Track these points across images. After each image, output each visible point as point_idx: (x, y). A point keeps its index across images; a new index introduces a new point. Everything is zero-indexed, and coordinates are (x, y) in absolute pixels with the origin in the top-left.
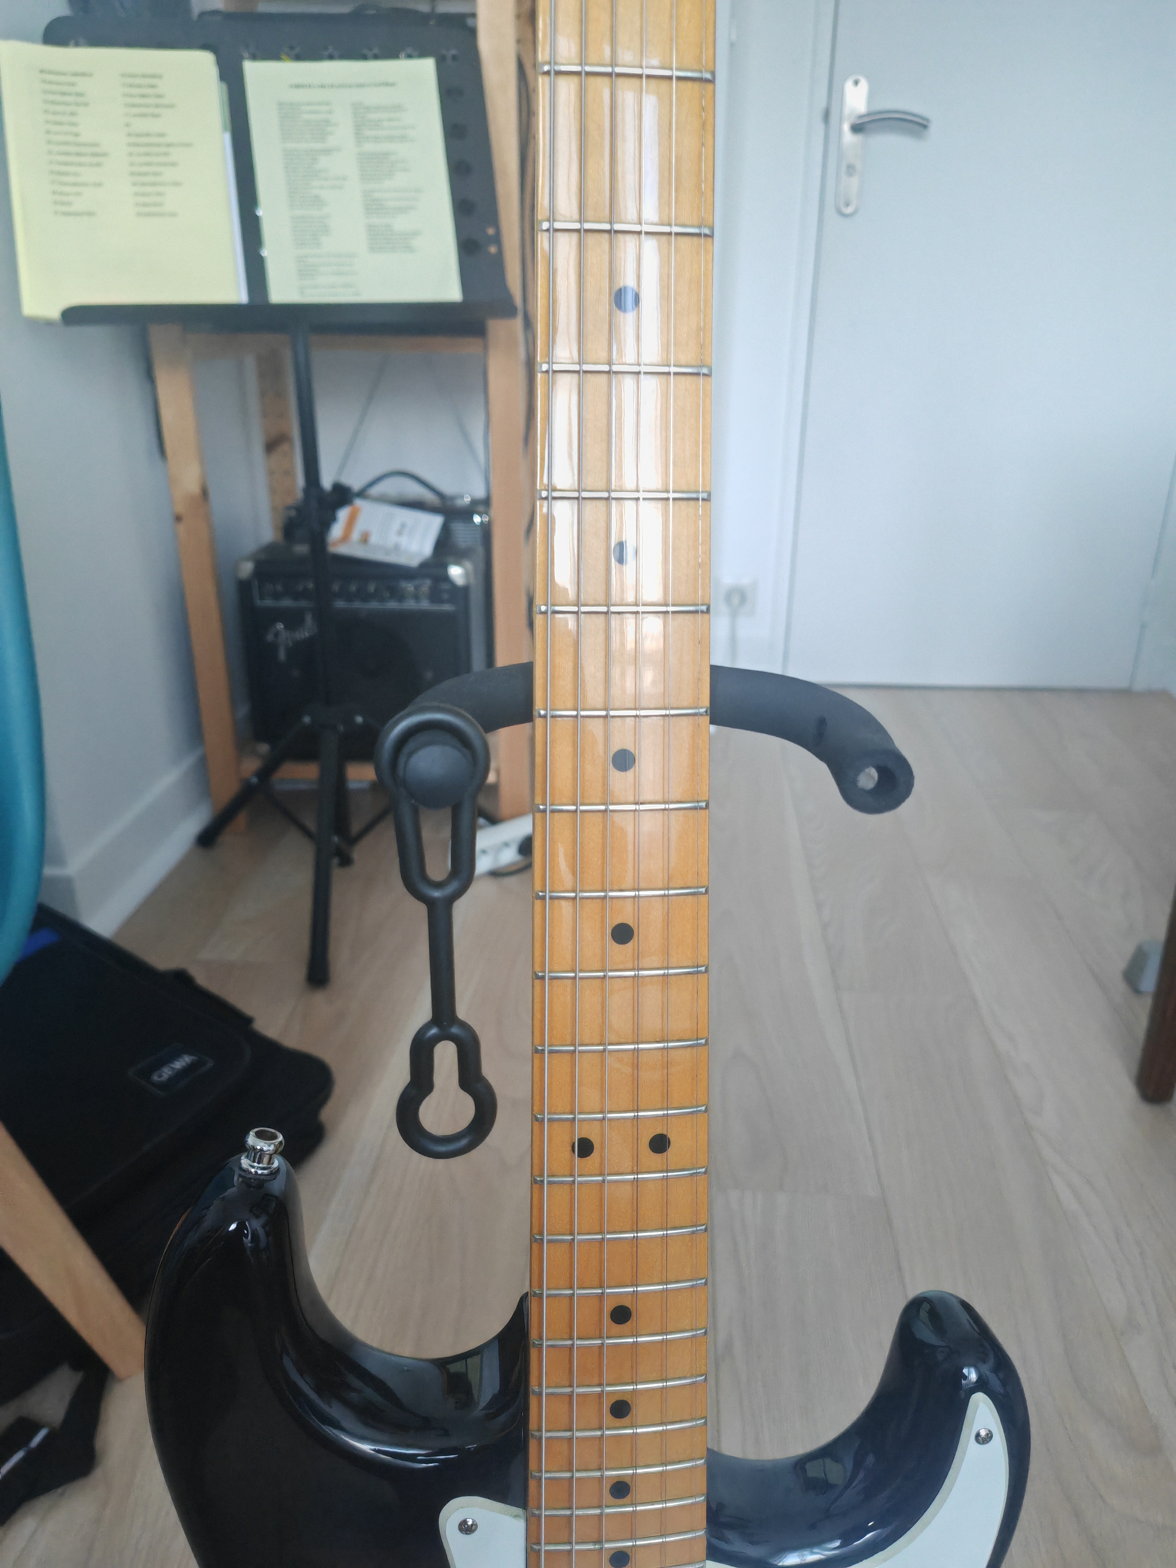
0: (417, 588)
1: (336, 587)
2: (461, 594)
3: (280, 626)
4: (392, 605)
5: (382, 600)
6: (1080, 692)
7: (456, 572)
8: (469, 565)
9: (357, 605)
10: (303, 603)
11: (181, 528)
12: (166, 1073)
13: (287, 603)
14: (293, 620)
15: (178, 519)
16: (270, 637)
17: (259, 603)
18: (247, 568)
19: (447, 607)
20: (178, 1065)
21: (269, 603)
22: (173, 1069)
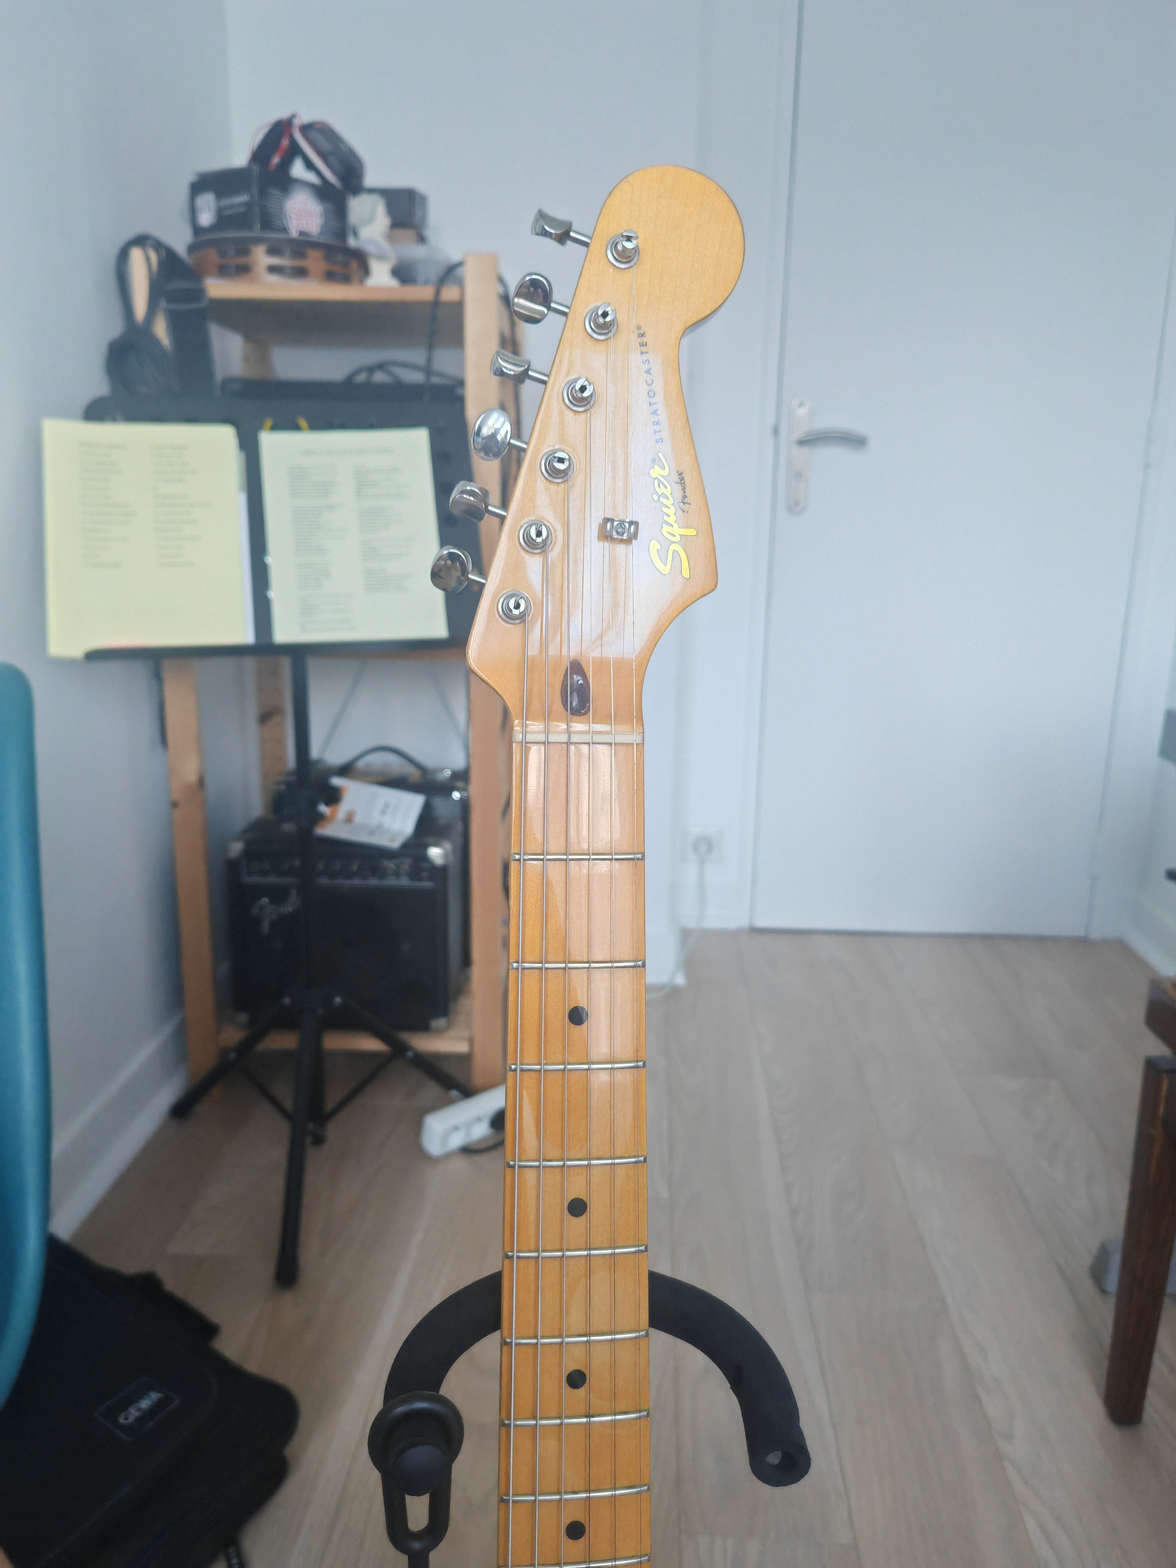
0: (398, 866)
1: (321, 866)
2: (440, 873)
3: (265, 900)
4: (373, 882)
5: (364, 877)
6: (1039, 940)
7: (435, 853)
8: (448, 845)
9: (340, 882)
10: (288, 880)
11: (177, 812)
12: (133, 1413)
13: (272, 879)
14: (278, 895)
15: (174, 805)
16: (255, 911)
17: (246, 880)
18: (236, 848)
19: (427, 884)
20: (145, 1404)
21: (255, 879)
22: (139, 1409)
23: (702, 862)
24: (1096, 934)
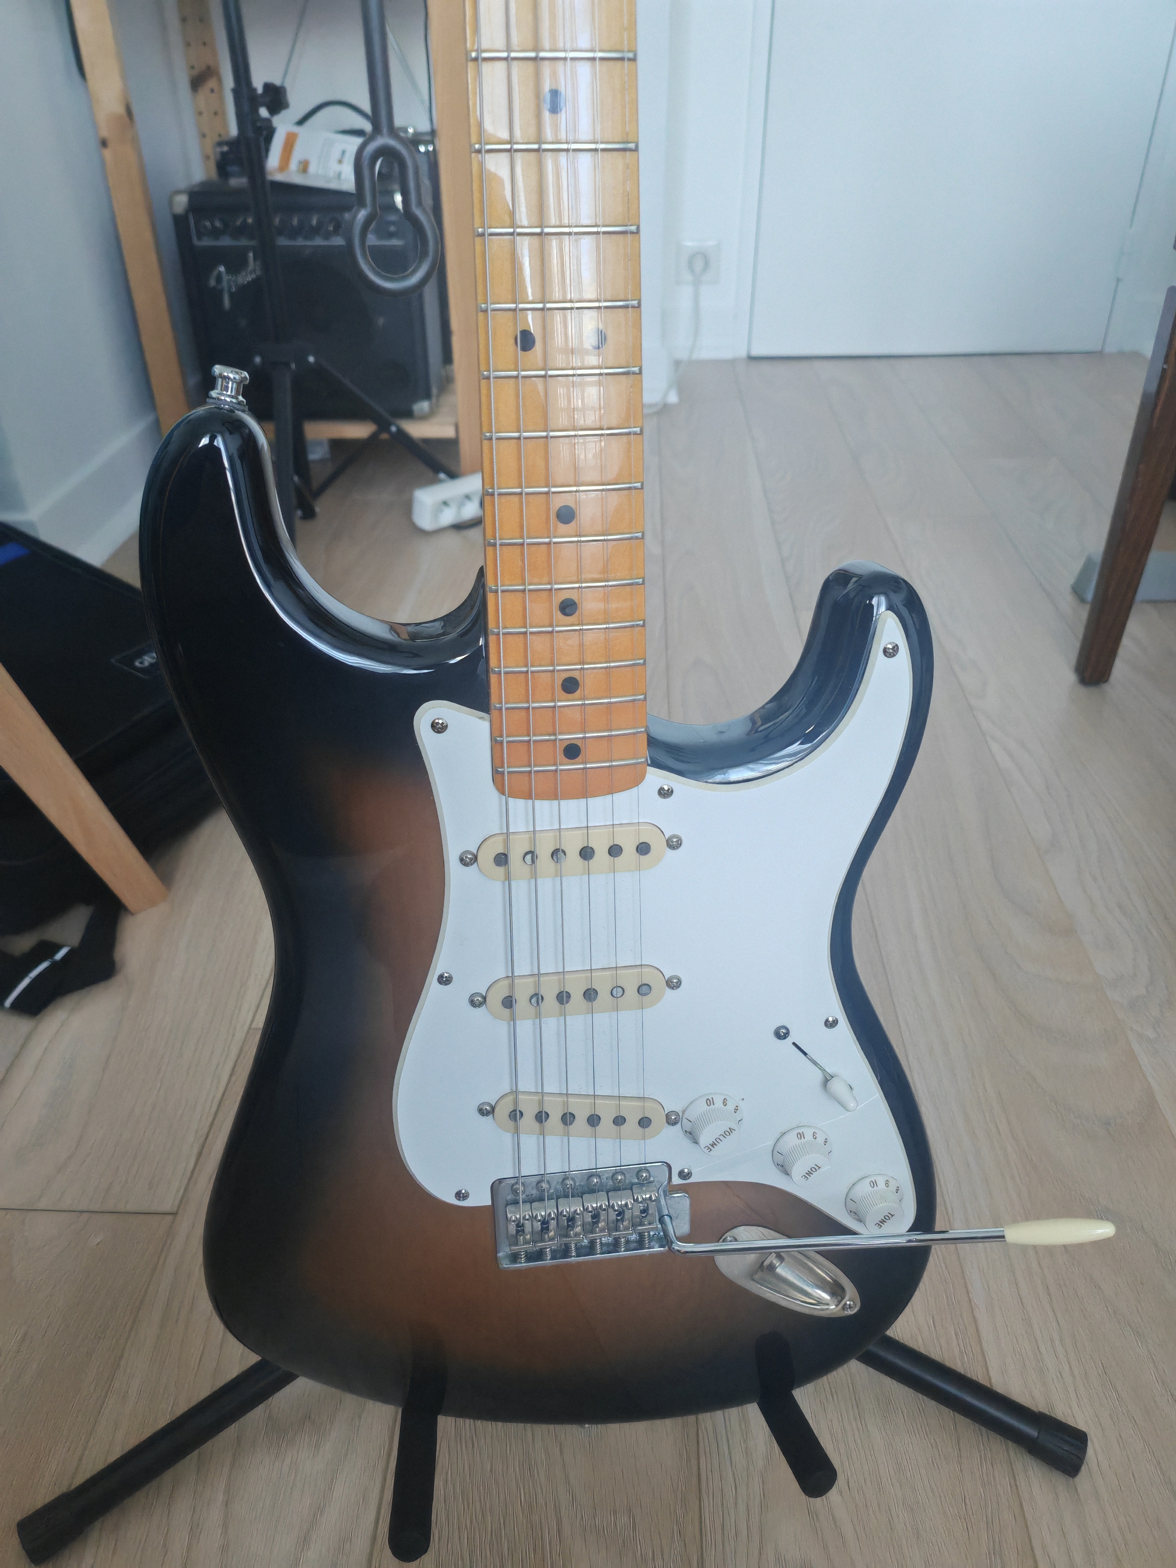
1: (277, 221)
3: (222, 269)
5: (327, 236)
9: (300, 242)
10: (244, 242)
11: (107, 153)
12: (147, 660)
13: (226, 241)
14: (236, 263)
15: (104, 143)
16: (212, 283)
17: (196, 242)
18: (182, 201)
21: (208, 242)
22: (153, 658)
23: (697, 283)
24: (1110, 349)
